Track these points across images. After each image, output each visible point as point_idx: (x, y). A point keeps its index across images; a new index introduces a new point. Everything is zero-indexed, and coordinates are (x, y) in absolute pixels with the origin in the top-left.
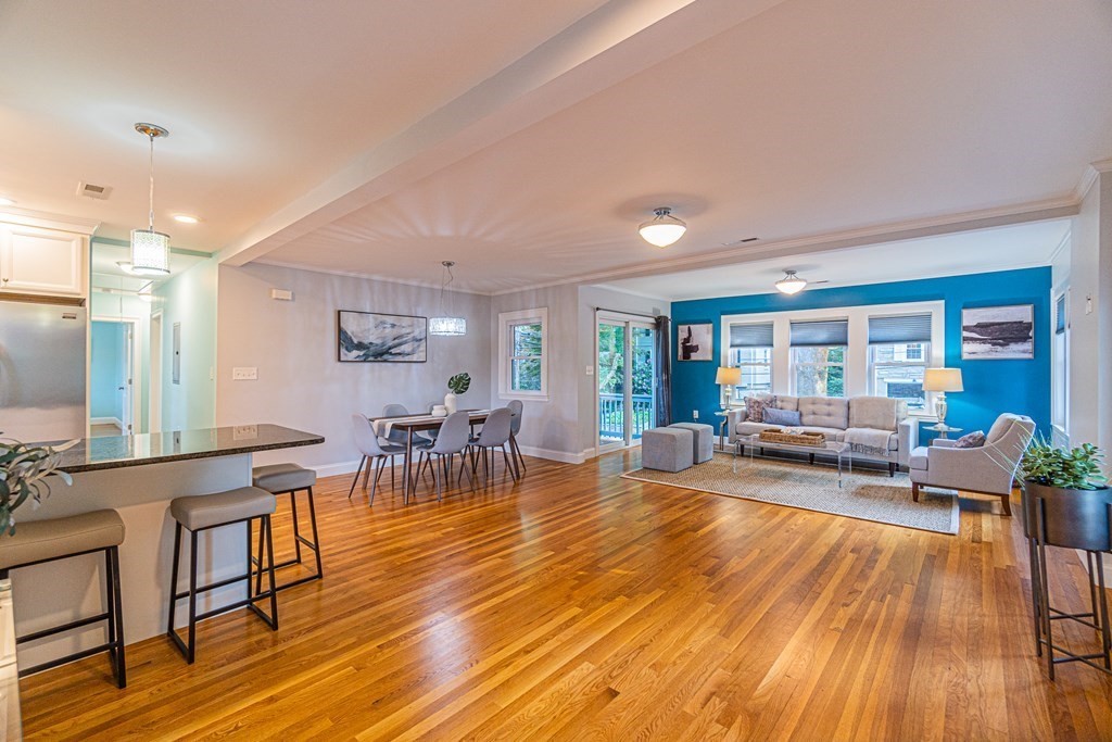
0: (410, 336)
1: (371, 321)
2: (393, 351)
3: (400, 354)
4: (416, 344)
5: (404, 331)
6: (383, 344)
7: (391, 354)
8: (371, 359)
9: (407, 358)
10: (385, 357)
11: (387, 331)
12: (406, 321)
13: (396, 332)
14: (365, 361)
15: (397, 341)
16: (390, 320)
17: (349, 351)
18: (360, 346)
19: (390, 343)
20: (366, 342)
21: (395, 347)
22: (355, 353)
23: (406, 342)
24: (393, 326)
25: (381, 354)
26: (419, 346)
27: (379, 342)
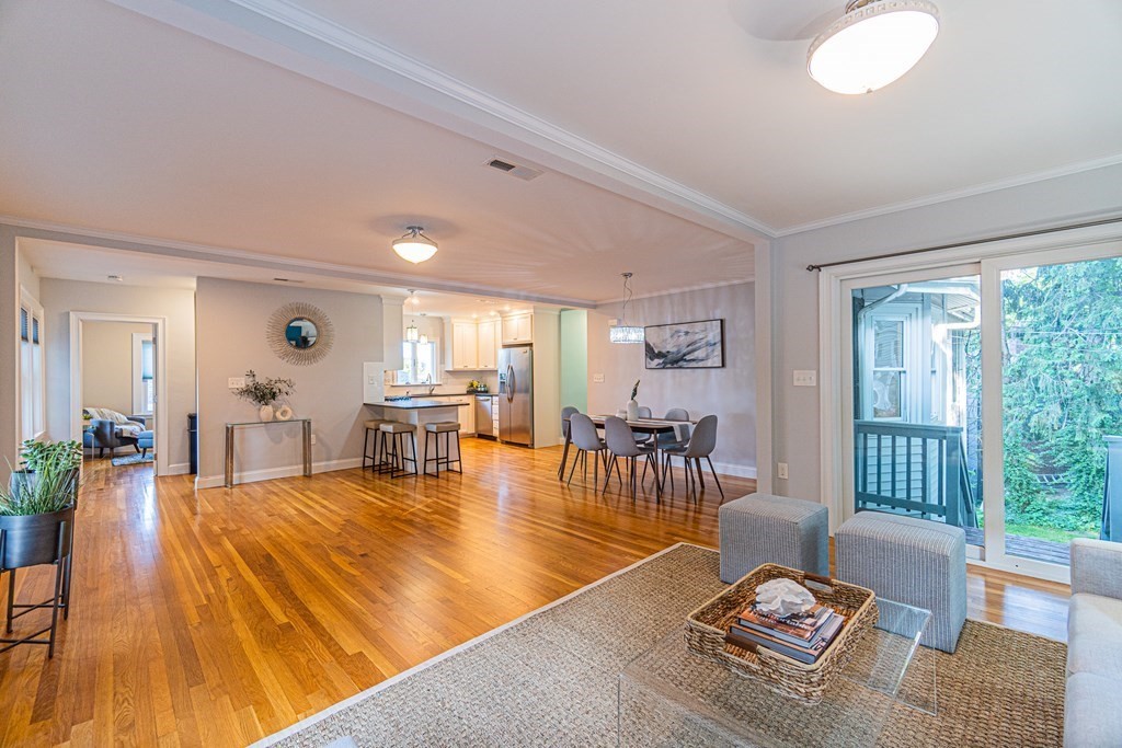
0: (703, 342)
1: (667, 331)
2: (687, 357)
3: (693, 360)
4: (711, 348)
5: (697, 337)
6: (678, 352)
7: (685, 360)
8: (669, 366)
9: (701, 364)
10: (681, 363)
11: (681, 339)
12: (699, 327)
13: (689, 339)
14: (664, 368)
15: (690, 348)
16: (683, 328)
17: (652, 360)
18: (660, 355)
19: (685, 351)
20: (664, 351)
21: (689, 353)
22: (657, 361)
23: (699, 348)
24: (687, 333)
25: (677, 361)
26: (713, 351)
27: (674, 350)
